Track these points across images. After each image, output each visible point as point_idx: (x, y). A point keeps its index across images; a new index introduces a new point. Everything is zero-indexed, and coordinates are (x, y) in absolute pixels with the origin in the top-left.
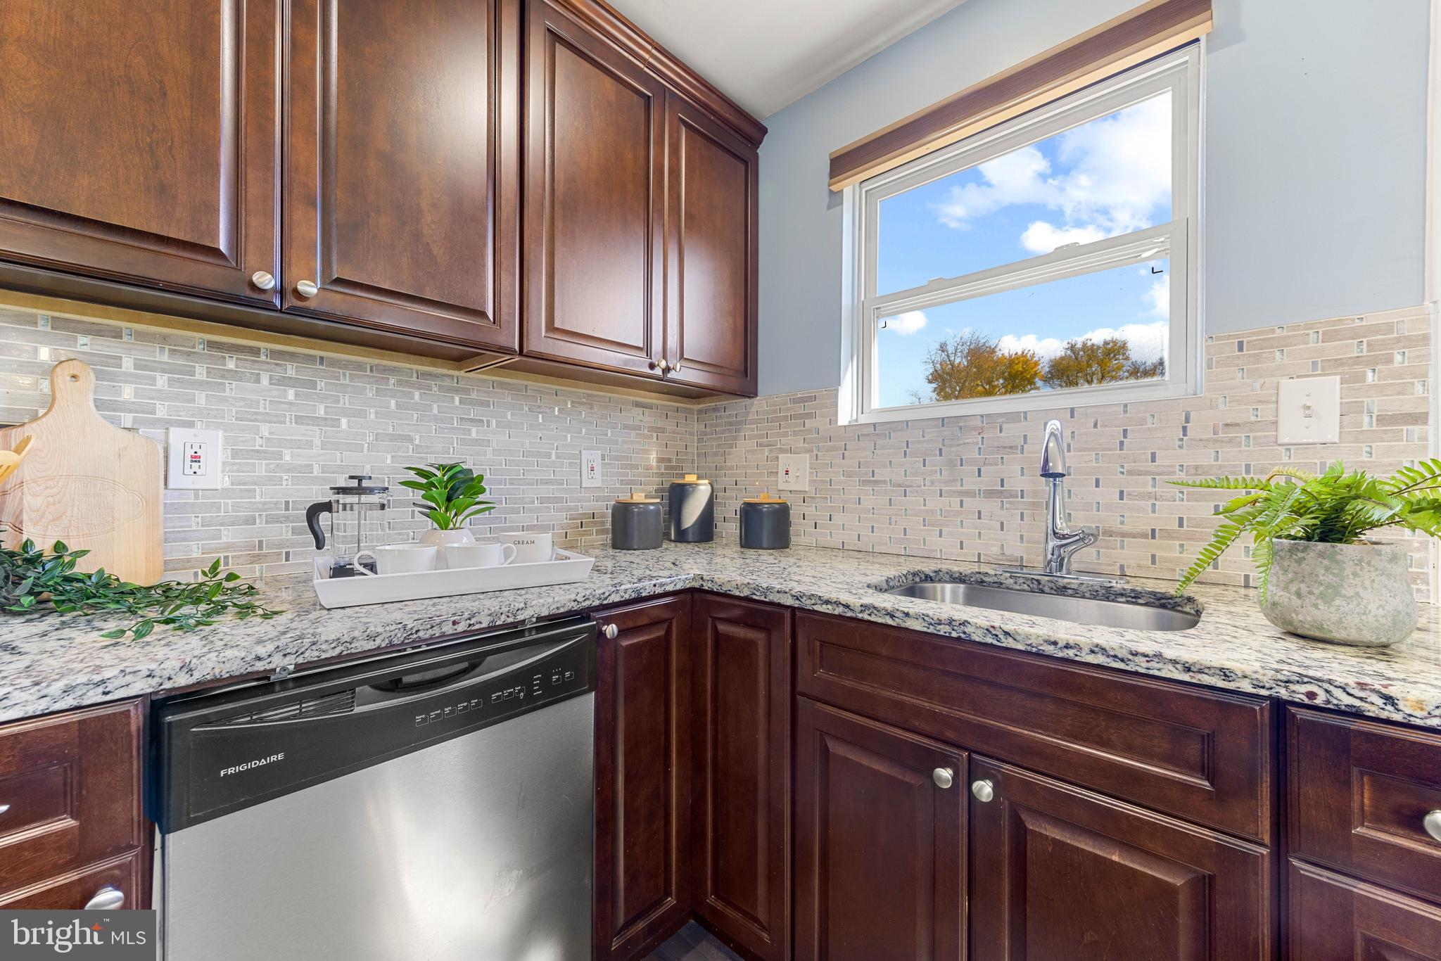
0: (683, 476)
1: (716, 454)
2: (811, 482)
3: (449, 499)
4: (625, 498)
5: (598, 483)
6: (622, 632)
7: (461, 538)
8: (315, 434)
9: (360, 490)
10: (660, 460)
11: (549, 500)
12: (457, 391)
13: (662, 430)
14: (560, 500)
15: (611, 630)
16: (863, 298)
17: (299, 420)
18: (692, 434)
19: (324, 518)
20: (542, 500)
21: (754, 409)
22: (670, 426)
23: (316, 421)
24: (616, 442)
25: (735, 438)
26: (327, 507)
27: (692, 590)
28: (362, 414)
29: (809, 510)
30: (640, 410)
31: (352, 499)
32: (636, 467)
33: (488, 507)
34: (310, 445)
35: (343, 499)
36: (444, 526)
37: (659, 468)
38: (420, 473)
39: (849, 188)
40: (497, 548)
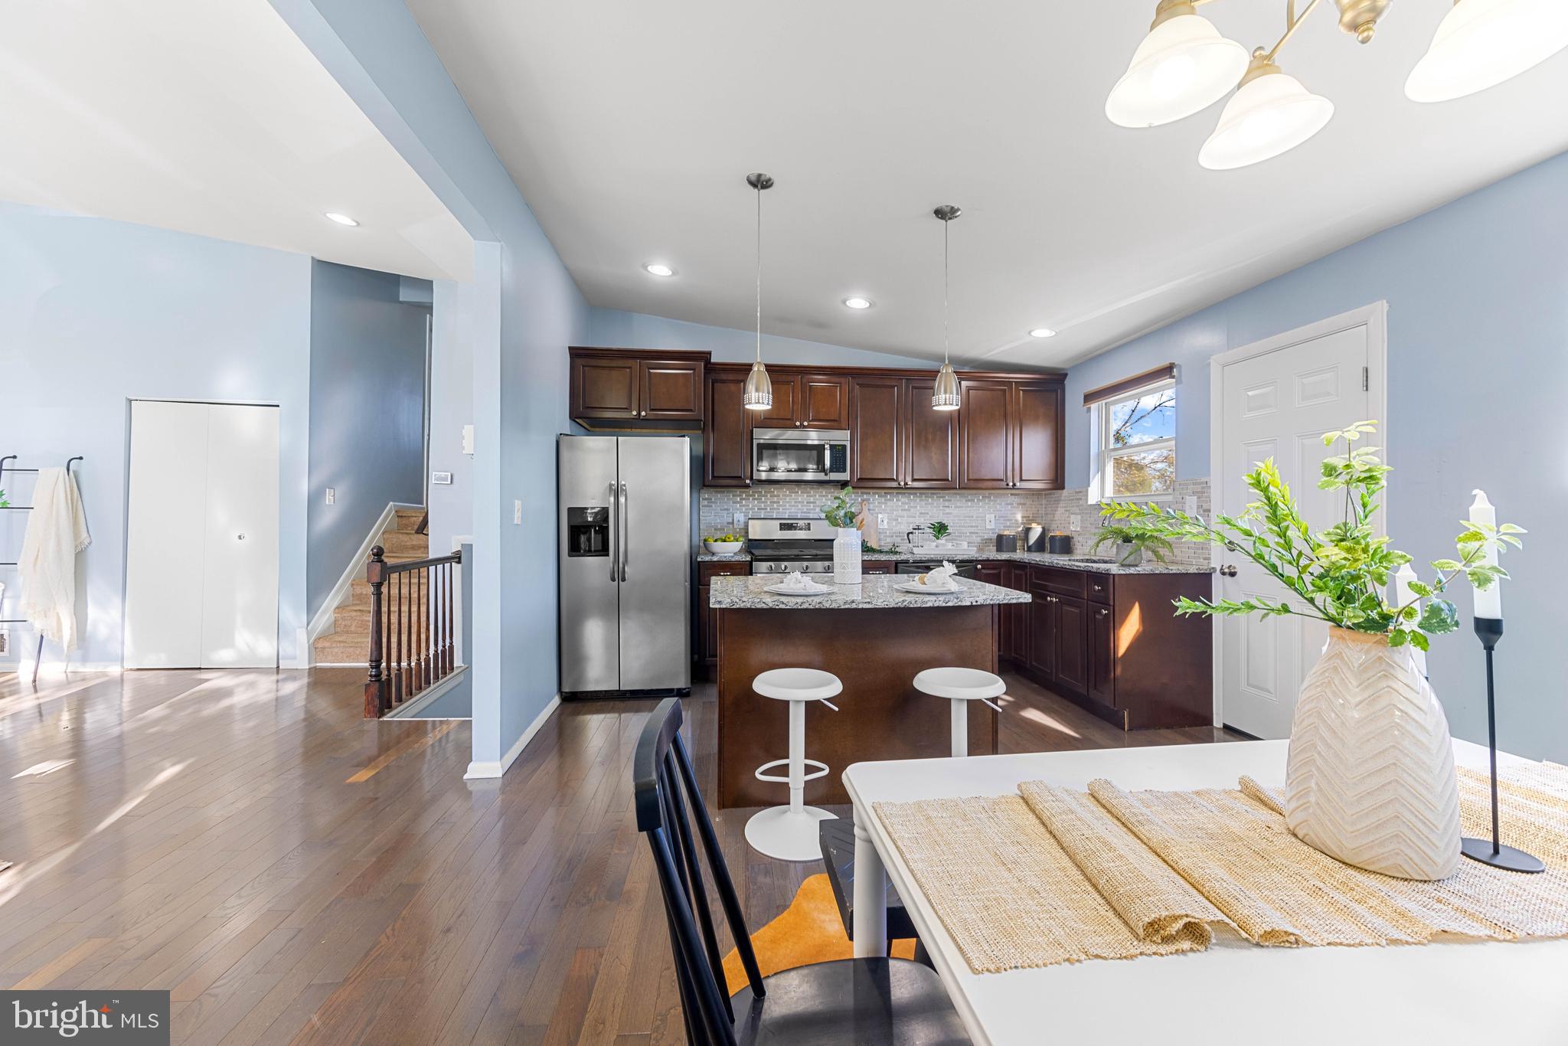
0: (1031, 524)
1: (1050, 514)
2: (1081, 527)
3: (939, 532)
4: (1001, 533)
5: (993, 527)
6: (982, 568)
7: (942, 541)
8: (905, 513)
9: (919, 529)
10: (1023, 517)
11: (974, 533)
12: (941, 497)
13: (1025, 504)
14: (977, 533)
15: (979, 566)
16: (1103, 448)
17: (902, 510)
18: (1042, 505)
19: (910, 535)
20: (970, 533)
21: (1063, 495)
22: (1029, 502)
23: (905, 510)
24: (1001, 511)
25: (1057, 507)
26: (912, 533)
27: (1007, 560)
28: (916, 507)
29: (1080, 539)
30: (1013, 497)
31: (917, 531)
32: (1011, 520)
33: (949, 534)
34: (903, 517)
35: (914, 531)
36: (938, 538)
37: (1023, 520)
38: (932, 524)
39: (1094, 406)
40: (951, 544)
